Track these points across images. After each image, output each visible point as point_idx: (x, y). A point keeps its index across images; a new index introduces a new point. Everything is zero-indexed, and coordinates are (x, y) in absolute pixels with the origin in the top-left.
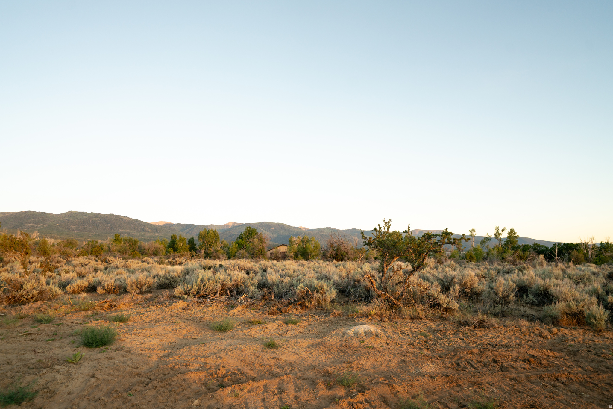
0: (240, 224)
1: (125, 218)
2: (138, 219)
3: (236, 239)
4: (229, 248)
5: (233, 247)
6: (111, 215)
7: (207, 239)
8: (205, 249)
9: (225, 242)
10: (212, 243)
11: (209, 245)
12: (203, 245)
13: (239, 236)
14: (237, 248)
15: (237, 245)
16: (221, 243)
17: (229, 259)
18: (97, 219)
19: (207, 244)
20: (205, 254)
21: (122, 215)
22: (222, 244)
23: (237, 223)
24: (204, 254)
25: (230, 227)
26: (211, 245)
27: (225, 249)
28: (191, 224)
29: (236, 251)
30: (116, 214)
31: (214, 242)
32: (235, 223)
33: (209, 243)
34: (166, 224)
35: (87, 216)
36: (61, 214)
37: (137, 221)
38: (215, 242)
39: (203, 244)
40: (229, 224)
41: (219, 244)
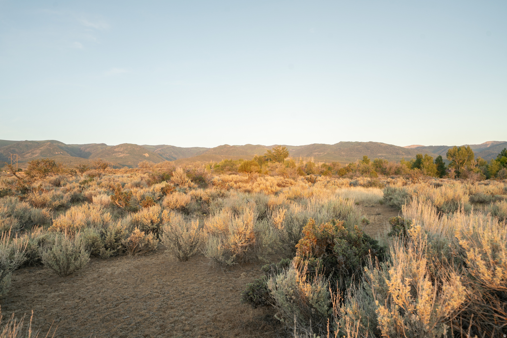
0: (502, 143)
1: (381, 144)
2: (393, 144)
3: (498, 157)
4: (487, 167)
5: (494, 166)
6: (370, 142)
7: (458, 157)
8: (456, 168)
9: (481, 159)
10: (464, 161)
11: (461, 163)
12: (453, 164)
13: (502, 153)
14: (499, 166)
15: (499, 163)
16: (476, 161)
17: (487, 178)
18: (360, 146)
19: (458, 163)
20: (456, 173)
21: (379, 142)
22: (478, 162)
23: (498, 142)
24: (454, 173)
25: (488, 146)
26: (463, 163)
27: (481, 167)
28: (443, 146)
29: (497, 169)
30: (374, 141)
31: (467, 161)
32: (494, 141)
33: (461, 162)
34: (418, 147)
35: (352, 145)
36: (335, 145)
37: (391, 146)
38: (469, 160)
39: (452, 162)
40: (488, 143)
41: (474, 162)
